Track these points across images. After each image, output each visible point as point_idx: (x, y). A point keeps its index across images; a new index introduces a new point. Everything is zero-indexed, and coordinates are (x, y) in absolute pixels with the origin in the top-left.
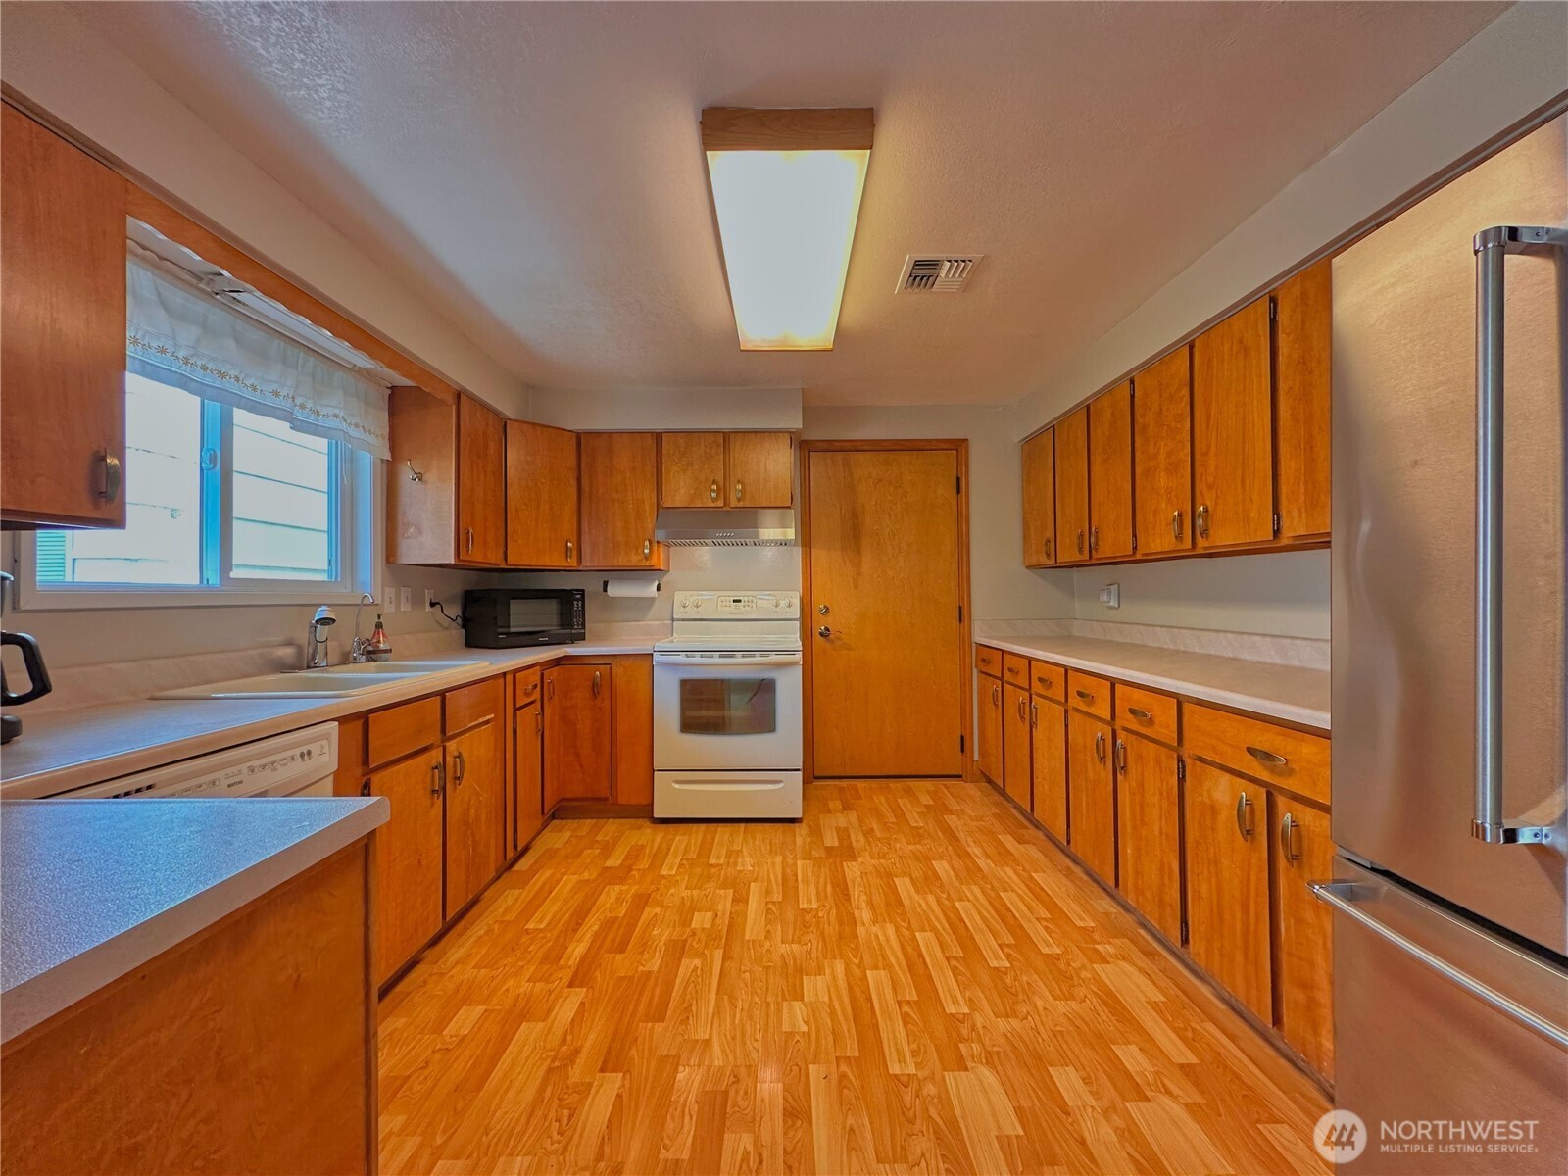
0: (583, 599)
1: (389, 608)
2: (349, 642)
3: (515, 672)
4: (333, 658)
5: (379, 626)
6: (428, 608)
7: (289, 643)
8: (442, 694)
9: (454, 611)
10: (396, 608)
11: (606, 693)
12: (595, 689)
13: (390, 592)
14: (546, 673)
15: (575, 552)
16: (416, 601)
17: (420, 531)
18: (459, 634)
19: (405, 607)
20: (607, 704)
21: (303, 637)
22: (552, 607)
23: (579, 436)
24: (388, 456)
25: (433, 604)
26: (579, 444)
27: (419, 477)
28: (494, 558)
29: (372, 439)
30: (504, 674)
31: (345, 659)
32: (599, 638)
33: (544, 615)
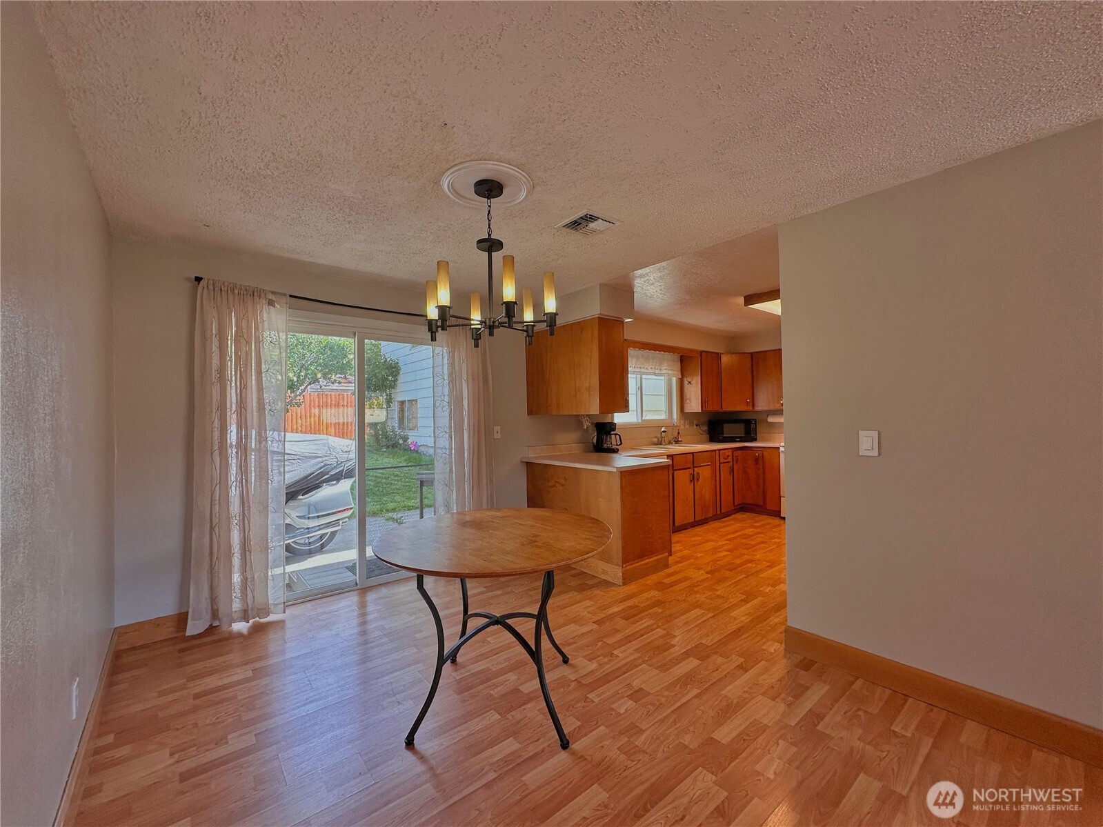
0: (755, 424)
1: (682, 427)
2: (671, 437)
3: (719, 450)
4: (667, 442)
5: (679, 433)
6: (695, 427)
7: (656, 437)
8: (693, 453)
9: (705, 428)
10: (685, 428)
11: (760, 462)
12: (757, 460)
13: (682, 422)
14: (734, 453)
15: (751, 404)
16: (691, 424)
17: (690, 401)
18: (706, 436)
19: (687, 426)
20: (761, 467)
21: (659, 436)
22: (742, 426)
23: (752, 354)
24: (680, 377)
25: (697, 425)
26: (752, 358)
27: (690, 382)
28: (716, 408)
29: (674, 372)
30: (715, 450)
31: (670, 443)
32: (764, 440)
33: (739, 430)
